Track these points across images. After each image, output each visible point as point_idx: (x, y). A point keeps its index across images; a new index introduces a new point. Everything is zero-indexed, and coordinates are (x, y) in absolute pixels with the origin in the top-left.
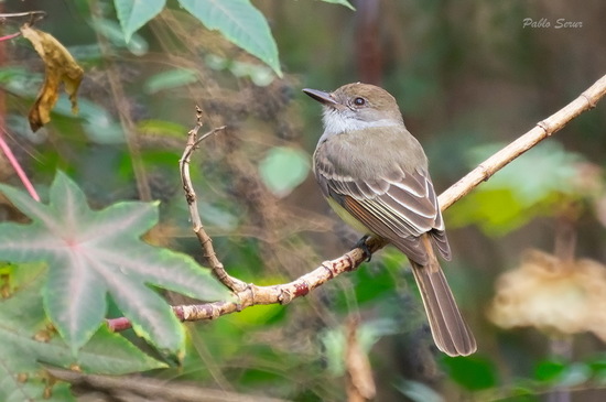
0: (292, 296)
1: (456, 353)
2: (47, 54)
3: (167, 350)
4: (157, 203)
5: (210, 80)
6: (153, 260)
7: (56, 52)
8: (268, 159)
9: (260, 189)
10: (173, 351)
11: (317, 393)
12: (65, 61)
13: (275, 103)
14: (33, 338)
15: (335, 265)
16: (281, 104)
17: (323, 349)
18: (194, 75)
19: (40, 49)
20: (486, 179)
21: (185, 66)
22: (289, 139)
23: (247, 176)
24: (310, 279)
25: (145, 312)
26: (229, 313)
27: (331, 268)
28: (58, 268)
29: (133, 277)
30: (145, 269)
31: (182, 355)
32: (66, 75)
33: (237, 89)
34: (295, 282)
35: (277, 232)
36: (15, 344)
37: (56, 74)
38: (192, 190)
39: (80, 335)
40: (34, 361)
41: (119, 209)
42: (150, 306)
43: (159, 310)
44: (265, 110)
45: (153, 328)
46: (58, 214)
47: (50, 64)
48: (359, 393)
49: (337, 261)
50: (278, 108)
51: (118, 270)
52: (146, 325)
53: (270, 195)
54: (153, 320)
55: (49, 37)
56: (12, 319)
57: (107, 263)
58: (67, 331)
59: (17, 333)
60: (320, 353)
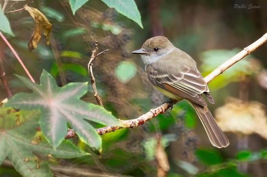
0: (137, 124)
1: (221, 146)
2: (36, 17)
3: (94, 148)
4: (87, 83)
5: (92, 33)
6: (86, 108)
7: (40, 17)
8: (119, 67)
9: (115, 81)
10: (97, 148)
11: (141, 169)
12: (44, 21)
13: (121, 41)
14: (30, 143)
15: (155, 111)
16: (123, 42)
17: (144, 149)
18: (84, 30)
19: (33, 16)
20: (221, 73)
21: (80, 26)
22: (128, 57)
23: (109, 75)
24: (145, 117)
25: (84, 132)
26: (110, 132)
27: (154, 112)
28: (45, 112)
29: (78, 116)
30: (82, 112)
31: (101, 151)
32: (44, 27)
33: (104, 36)
34: (138, 119)
35: (123, 99)
36: (23, 145)
37: (40, 26)
38: (93, 77)
39: (57, 142)
40: (31, 152)
41: (71, 86)
42: (86, 129)
43: (90, 131)
44: (116, 45)
45: (88, 139)
46: (44, 89)
47: (37, 22)
48: (162, 169)
49: (156, 109)
50: (122, 44)
51: (71, 113)
52: (85, 137)
53: (120, 83)
54: (88, 135)
55: (36, 10)
56: (21, 134)
57: (66, 110)
58: (51, 140)
59: (23, 140)
60: (142, 151)
